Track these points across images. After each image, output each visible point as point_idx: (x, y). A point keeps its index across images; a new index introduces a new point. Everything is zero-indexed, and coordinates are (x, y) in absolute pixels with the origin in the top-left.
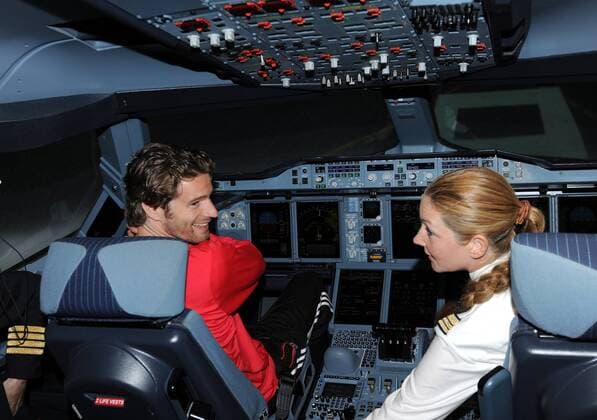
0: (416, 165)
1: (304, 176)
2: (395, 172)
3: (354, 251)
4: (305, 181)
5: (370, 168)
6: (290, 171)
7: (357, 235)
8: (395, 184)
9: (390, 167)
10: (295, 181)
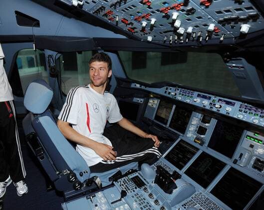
0: (225, 101)
1: (170, 91)
2: (211, 101)
3: (190, 134)
4: (169, 93)
5: (199, 96)
6: (165, 87)
7: (195, 128)
8: (208, 107)
9: (210, 98)
10: (166, 92)
